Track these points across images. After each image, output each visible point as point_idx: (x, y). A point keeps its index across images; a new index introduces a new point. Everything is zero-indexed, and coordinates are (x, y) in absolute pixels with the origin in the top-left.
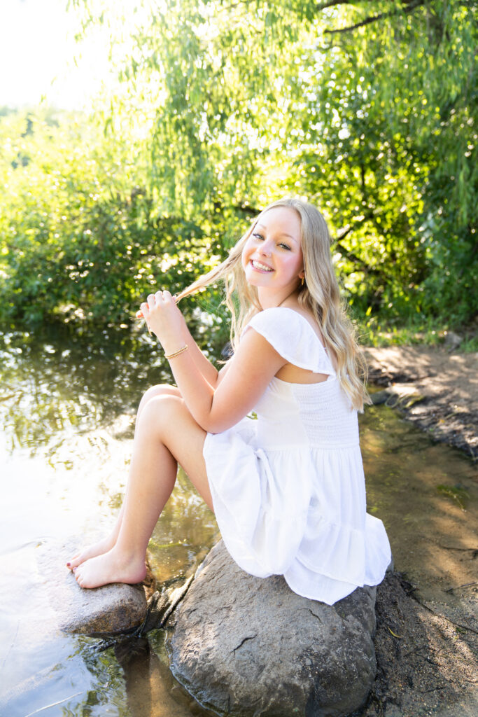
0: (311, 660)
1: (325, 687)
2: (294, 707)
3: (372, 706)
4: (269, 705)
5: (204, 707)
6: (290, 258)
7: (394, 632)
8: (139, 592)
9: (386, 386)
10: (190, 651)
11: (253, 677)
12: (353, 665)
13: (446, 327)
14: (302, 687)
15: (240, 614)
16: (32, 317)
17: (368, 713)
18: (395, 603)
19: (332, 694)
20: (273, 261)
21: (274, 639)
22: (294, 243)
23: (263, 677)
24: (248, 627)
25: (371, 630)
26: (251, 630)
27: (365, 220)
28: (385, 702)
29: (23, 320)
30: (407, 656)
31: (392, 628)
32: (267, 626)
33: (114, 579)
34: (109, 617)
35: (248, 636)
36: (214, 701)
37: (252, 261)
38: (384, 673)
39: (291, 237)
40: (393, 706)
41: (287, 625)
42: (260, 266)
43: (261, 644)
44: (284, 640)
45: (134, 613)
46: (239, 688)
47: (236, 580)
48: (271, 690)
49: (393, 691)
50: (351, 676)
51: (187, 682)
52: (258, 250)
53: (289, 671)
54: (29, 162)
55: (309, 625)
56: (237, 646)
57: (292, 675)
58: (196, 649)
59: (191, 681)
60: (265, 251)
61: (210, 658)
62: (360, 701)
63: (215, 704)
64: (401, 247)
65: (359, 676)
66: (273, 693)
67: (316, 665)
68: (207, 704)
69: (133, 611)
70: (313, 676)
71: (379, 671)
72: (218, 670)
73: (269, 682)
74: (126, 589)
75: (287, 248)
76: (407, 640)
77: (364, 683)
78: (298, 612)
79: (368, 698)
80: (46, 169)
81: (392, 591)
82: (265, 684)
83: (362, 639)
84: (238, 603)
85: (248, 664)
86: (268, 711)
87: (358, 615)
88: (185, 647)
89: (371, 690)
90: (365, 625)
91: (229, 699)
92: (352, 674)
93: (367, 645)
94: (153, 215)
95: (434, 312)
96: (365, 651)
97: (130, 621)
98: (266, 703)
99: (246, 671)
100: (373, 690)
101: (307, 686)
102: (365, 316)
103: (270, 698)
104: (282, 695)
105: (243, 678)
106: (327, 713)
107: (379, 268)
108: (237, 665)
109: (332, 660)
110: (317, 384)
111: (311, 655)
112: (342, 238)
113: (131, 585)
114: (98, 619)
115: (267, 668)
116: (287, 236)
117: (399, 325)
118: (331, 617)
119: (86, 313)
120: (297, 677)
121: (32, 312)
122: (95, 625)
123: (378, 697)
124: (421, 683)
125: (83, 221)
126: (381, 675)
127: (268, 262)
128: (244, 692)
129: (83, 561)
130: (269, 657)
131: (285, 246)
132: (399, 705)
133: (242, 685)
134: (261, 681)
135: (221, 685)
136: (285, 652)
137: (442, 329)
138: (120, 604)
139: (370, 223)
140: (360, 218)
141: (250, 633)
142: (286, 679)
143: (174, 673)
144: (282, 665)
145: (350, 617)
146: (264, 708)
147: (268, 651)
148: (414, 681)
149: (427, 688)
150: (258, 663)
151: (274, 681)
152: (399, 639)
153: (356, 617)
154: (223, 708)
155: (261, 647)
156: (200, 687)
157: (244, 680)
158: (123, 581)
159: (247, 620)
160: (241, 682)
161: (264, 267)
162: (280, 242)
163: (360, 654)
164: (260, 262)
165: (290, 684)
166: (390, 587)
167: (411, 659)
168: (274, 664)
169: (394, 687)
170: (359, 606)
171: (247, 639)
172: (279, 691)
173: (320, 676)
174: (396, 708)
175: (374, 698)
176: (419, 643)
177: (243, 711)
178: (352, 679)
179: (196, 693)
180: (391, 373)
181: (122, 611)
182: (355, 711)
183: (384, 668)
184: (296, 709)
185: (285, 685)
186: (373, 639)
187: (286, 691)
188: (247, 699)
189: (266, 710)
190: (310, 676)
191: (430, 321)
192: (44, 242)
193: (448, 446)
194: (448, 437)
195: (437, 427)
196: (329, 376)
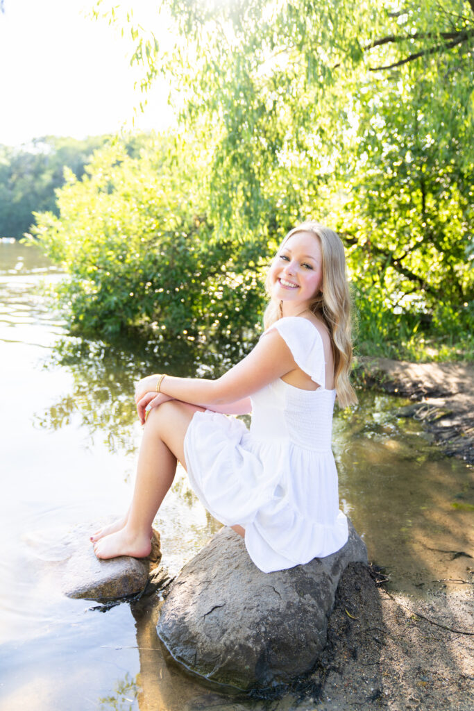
0: (266, 628)
1: (276, 651)
2: (246, 665)
3: (317, 672)
4: (226, 662)
5: (176, 660)
6: (312, 276)
7: (351, 613)
8: (142, 565)
9: (419, 400)
10: (173, 614)
11: (216, 638)
12: (302, 635)
14: (254, 649)
15: (216, 587)
16: (110, 328)
17: (313, 677)
18: (358, 590)
19: (281, 658)
20: (298, 279)
21: (238, 608)
22: (315, 263)
23: (224, 639)
24: (220, 598)
25: (327, 609)
26: (222, 600)
28: (329, 669)
29: (102, 332)
30: (357, 634)
31: (350, 610)
32: (235, 597)
33: (123, 552)
34: (115, 583)
35: (218, 605)
36: (185, 656)
37: (280, 279)
38: (333, 646)
39: (313, 258)
40: (335, 674)
41: (251, 598)
42: (287, 284)
43: (227, 611)
44: (246, 610)
45: (136, 582)
46: (205, 646)
47: (220, 560)
48: (228, 649)
49: (338, 661)
50: (299, 644)
51: (167, 639)
52: (284, 270)
53: (246, 636)
54: (114, 190)
55: (270, 599)
56: (206, 613)
57: (247, 639)
58: (177, 613)
59: (169, 638)
60: (291, 271)
61: (185, 620)
62: (306, 667)
63: (185, 658)
65: (307, 645)
66: (230, 652)
67: (270, 632)
68: (179, 658)
69: (135, 580)
70: (265, 641)
71: (327, 644)
72: (190, 630)
73: (228, 642)
74: (132, 561)
75: (309, 267)
76: (361, 621)
77: (311, 651)
78: (263, 588)
79: (315, 666)
80: (126, 196)
81: (357, 579)
82: (225, 644)
83: (315, 615)
84: (217, 578)
85: (214, 627)
86: (224, 667)
87: (316, 595)
88: (170, 611)
89: (318, 659)
90: (321, 604)
91: (196, 655)
92: (300, 642)
93: (318, 621)
96: (316, 626)
97: (132, 588)
98: (224, 660)
99: (212, 633)
100: (320, 659)
101: (259, 649)
102: (412, 334)
103: (227, 656)
104: (237, 654)
105: (208, 638)
106: (276, 673)
108: (205, 628)
109: (284, 629)
111: (267, 624)
113: (136, 558)
114: (106, 584)
115: (228, 631)
116: (309, 257)
118: (290, 595)
119: (159, 326)
120: (251, 640)
121: (111, 324)
122: (103, 589)
123: (323, 665)
124: (364, 657)
126: (329, 647)
127: (294, 280)
128: (208, 649)
129: (102, 536)
130: (231, 622)
131: (307, 266)
132: (341, 674)
133: (206, 644)
134: (222, 642)
135: (191, 641)
136: (246, 619)
138: (124, 573)
141: (220, 603)
142: (242, 641)
143: (158, 632)
144: (240, 630)
145: (308, 596)
146: (222, 663)
147: (231, 617)
148: (358, 654)
149: (368, 662)
150: (222, 627)
151: (232, 642)
152: (354, 620)
153: (313, 597)
154: (191, 661)
155: (226, 615)
156: (175, 644)
157: (208, 640)
158: (131, 555)
159: (221, 592)
160: (206, 642)
161: (290, 285)
162: (303, 262)
163: (310, 627)
164: (287, 280)
165: (245, 646)
166: (357, 576)
167: (361, 637)
168: (234, 629)
169: (340, 658)
170: (318, 588)
171: (216, 607)
172: (235, 651)
173: (271, 641)
174: (338, 676)
175: (320, 666)
176: (373, 624)
177: (206, 665)
178: (300, 647)
179: (172, 649)
180: (425, 388)
181: (126, 579)
182: (302, 674)
183: (332, 641)
184: (247, 667)
185: (240, 646)
186: (328, 617)
187: (240, 651)
188: (209, 654)
189: (223, 665)
190: (263, 641)
192: (123, 261)
193: (462, 459)
194: (463, 450)
195: (456, 440)
196: (319, 386)
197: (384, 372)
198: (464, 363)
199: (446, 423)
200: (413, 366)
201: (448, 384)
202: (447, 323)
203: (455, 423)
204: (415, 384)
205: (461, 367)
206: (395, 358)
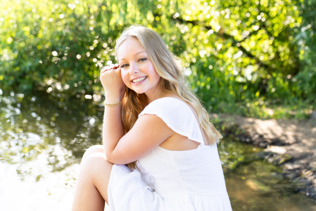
9: (266, 147)
13: (311, 107)
16: (25, 87)
27: (260, 29)
64: (283, 49)
75: (143, 60)
94: (112, 22)
95: (304, 97)
102: (255, 97)
107: (268, 63)
110: (189, 151)
112: (244, 40)
117: (279, 104)
119: (63, 86)
121: (25, 84)
125: (64, 22)
131: (142, 59)
137: (308, 108)
139: (263, 31)
140: (256, 28)
180: (270, 139)
191: (301, 103)
192: (36, 36)
193: (305, 195)
194: (305, 188)
195: (299, 180)
196: (199, 144)
197: (237, 126)
198: (296, 121)
199: (289, 166)
200: (258, 121)
201: (286, 136)
202: (279, 90)
203: (296, 166)
204: (261, 136)
205: (293, 123)
206: (244, 115)
